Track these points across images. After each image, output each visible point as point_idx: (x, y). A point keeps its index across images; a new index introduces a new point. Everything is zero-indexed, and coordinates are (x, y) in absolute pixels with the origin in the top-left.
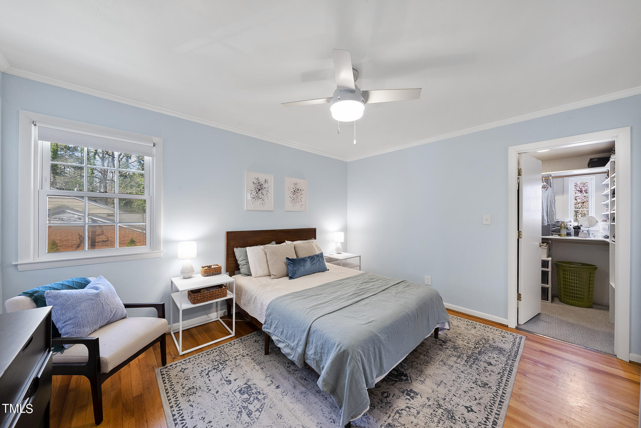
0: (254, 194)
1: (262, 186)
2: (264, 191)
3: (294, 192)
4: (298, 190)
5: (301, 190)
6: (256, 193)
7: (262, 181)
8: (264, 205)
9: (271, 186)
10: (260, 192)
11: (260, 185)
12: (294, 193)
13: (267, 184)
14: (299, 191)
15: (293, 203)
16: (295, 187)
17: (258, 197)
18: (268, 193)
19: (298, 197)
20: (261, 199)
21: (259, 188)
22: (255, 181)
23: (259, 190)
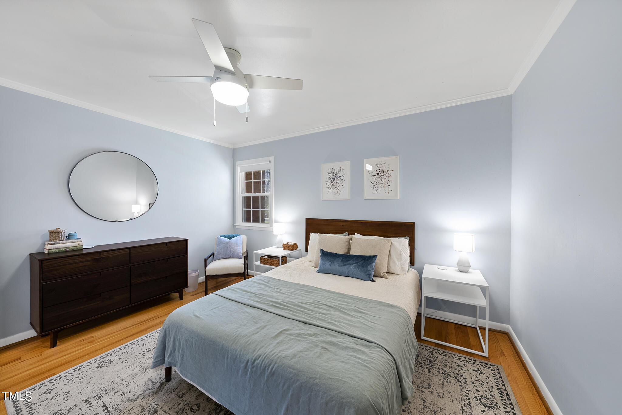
0: (329, 184)
1: (337, 175)
2: (339, 180)
3: (376, 175)
4: (383, 172)
5: (388, 171)
6: (331, 183)
7: (337, 169)
8: (339, 194)
9: (346, 174)
10: (335, 181)
11: (335, 175)
12: (378, 176)
13: (342, 172)
14: (385, 173)
15: (375, 189)
16: (378, 169)
17: (333, 186)
18: (343, 181)
19: (383, 180)
20: (336, 188)
21: (335, 177)
22: (330, 171)
23: (334, 179)
